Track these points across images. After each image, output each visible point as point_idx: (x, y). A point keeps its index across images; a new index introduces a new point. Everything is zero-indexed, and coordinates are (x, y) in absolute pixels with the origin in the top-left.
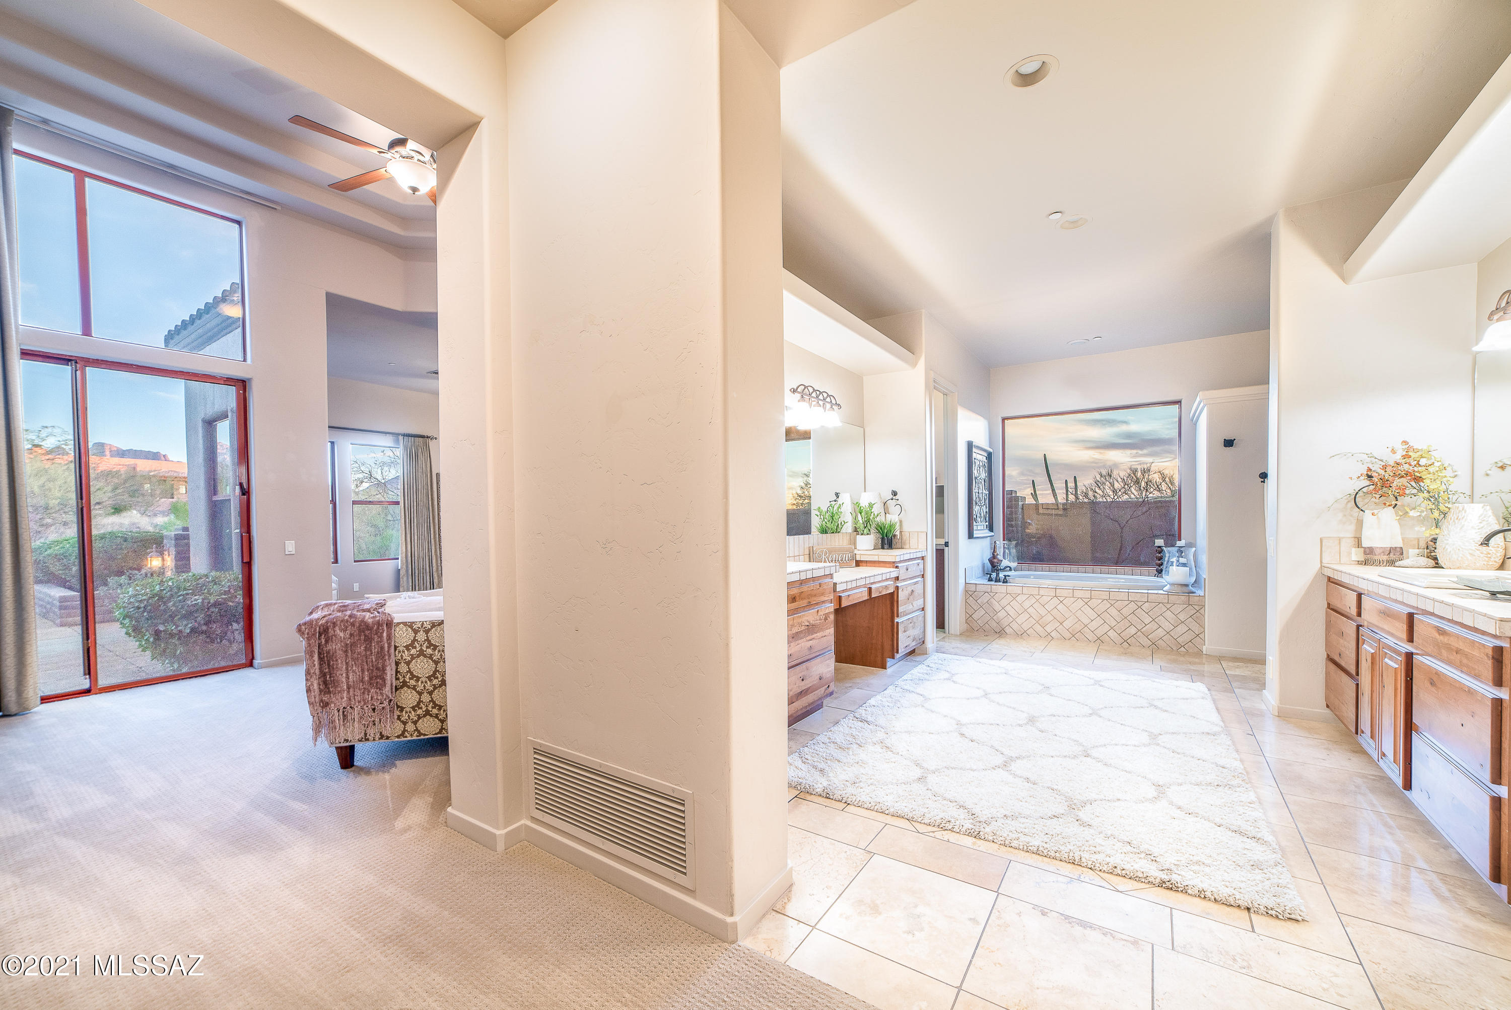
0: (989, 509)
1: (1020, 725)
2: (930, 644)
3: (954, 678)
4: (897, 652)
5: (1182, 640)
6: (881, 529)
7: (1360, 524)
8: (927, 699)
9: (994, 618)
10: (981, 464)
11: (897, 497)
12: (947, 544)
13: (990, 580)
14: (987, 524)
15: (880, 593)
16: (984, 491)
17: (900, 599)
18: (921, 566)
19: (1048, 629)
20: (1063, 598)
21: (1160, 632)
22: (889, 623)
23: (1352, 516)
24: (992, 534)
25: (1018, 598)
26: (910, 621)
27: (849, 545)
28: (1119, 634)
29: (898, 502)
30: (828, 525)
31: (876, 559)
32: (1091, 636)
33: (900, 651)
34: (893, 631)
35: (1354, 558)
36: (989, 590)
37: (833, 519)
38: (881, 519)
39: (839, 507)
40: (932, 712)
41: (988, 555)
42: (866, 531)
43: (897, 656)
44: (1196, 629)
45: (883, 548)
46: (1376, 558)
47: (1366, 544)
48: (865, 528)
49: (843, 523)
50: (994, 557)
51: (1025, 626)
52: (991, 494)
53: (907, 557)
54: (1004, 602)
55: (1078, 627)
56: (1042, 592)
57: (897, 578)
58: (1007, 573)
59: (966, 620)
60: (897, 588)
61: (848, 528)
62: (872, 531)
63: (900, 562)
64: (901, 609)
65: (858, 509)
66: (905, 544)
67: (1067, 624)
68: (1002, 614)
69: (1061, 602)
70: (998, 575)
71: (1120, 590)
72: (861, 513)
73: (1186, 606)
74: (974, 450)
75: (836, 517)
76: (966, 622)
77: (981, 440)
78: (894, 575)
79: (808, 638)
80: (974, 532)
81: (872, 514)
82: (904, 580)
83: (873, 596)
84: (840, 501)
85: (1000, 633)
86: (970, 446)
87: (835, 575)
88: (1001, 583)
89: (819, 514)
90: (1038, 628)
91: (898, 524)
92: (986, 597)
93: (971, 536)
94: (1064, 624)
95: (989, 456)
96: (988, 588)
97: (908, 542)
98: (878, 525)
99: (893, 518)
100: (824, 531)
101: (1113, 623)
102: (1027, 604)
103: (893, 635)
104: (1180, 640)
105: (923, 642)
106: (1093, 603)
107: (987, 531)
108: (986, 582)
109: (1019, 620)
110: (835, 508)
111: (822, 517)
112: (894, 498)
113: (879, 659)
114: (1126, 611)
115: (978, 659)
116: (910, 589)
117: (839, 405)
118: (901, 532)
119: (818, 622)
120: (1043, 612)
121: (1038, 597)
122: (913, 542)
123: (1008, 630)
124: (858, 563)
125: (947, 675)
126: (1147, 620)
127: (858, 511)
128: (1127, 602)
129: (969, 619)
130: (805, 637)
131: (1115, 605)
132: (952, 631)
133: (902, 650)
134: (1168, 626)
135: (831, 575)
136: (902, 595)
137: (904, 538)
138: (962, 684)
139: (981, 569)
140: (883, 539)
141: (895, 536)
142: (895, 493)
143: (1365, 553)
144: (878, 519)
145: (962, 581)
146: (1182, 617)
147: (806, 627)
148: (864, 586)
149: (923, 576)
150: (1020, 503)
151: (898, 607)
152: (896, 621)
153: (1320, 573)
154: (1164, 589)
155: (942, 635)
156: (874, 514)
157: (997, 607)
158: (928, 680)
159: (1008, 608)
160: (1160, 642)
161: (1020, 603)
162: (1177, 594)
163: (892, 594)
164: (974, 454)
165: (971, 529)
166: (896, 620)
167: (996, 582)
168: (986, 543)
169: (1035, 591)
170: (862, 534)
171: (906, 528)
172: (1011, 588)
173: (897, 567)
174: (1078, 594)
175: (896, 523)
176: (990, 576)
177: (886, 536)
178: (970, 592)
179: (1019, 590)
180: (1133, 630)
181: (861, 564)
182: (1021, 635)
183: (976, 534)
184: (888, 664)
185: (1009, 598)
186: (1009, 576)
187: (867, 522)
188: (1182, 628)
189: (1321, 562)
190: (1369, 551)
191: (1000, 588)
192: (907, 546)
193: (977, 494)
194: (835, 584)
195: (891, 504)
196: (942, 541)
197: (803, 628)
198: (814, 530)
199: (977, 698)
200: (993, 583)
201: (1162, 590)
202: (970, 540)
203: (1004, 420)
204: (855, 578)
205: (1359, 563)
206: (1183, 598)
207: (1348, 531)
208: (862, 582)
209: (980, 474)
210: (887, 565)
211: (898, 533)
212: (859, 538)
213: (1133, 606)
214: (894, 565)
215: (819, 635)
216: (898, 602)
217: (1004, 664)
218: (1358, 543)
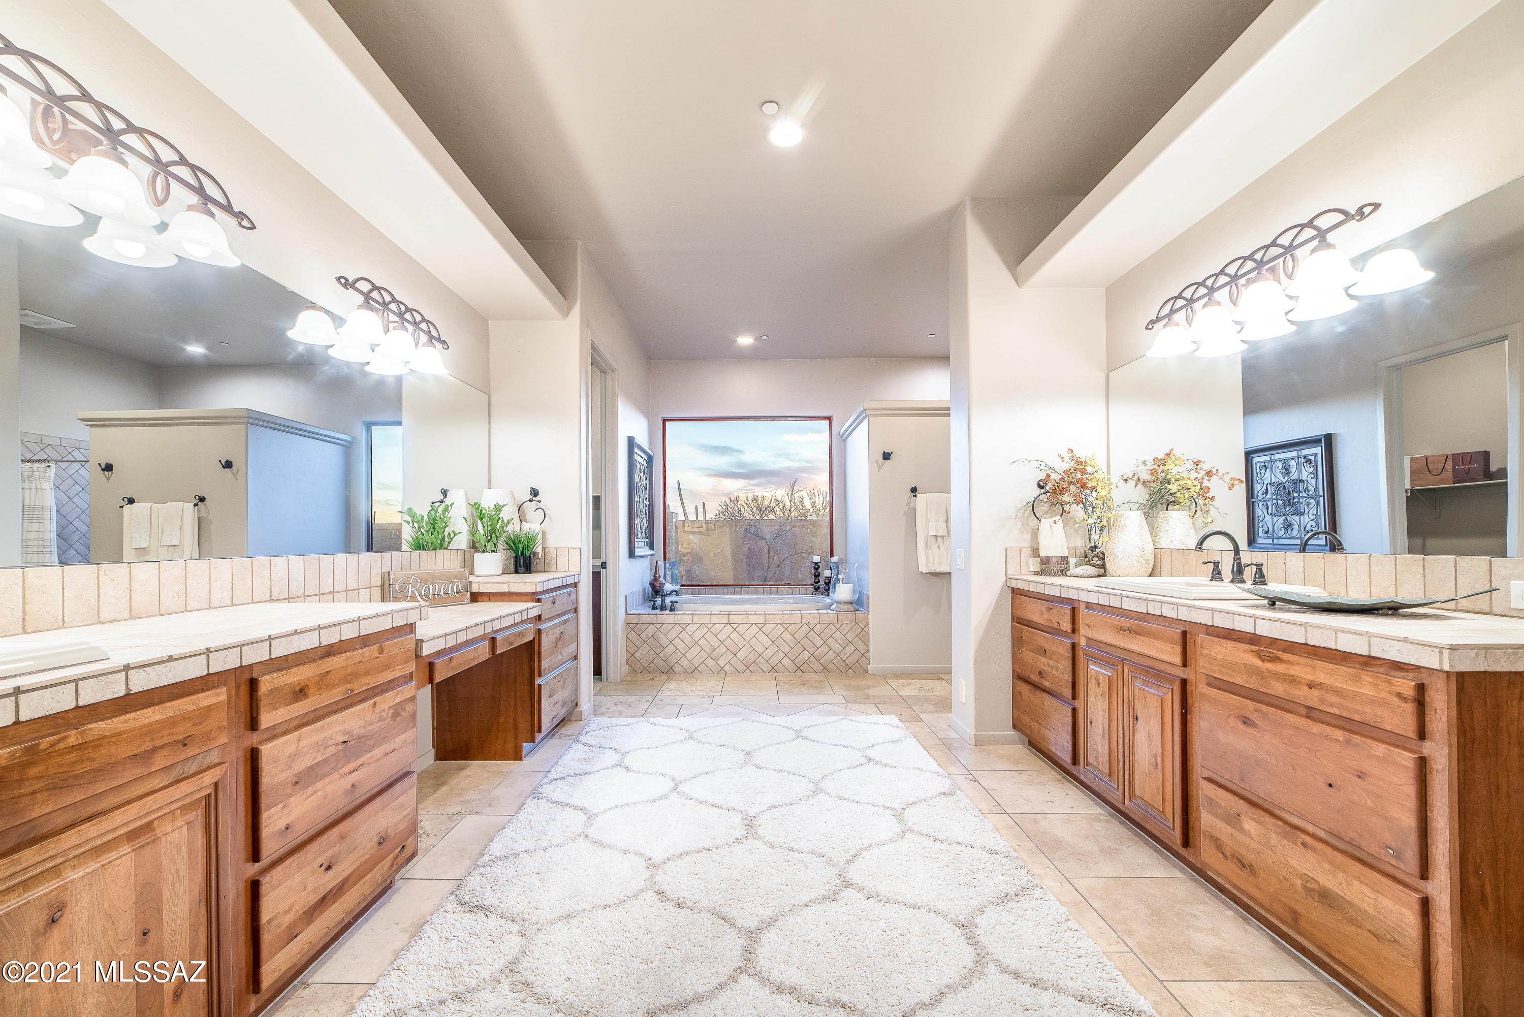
0: (650, 523)
1: (738, 841)
2: (585, 706)
3: (628, 761)
4: (540, 731)
5: (850, 661)
6: (514, 543)
7: (1035, 533)
8: (591, 817)
9: (661, 655)
10: (642, 468)
11: (538, 498)
12: (604, 565)
13: (654, 608)
14: (647, 540)
15: (511, 644)
16: (645, 502)
17: (543, 649)
18: (573, 596)
19: (722, 662)
20: (736, 625)
21: (831, 655)
22: (527, 688)
23: (1028, 525)
24: (653, 552)
25: (688, 629)
26: (558, 678)
27: (462, 568)
28: (793, 661)
29: (540, 505)
30: (426, 537)
31: (504, 588)
32: (766, 667)
33: (543, 728)
34: (533, 697)
35: (1032, 569)
36: (655, 621)
37: (434, 528)
38: (514, 528)
39: (446, 510)
40: (603, 846)
41: (648, 578)
42: (490, 546)
43: (539, 737)
44: (862, 649)
45: (516, 572)
46: (1053, 567)
47: (1043, 554)
48: (488, 541)
49: (452, 534)
50: (656, 579)
51: (696, 662)
52: (651, 505)
53: (553, 584)
54: (672, 635)
55: (752, 657)
56: (714, 619)
57: (539, 618)
58: (674, 598)
59: (627, 660)
60: (539, 632)
61: (462, 542)
62: (500, 547)
63: (544, 592)
64: (545, 664)
65: (478, 512)
66: (550, 565)
67: (741, 655)
68: (669, 650)
69: (735, 629)
70: (663, 601)
71: (793, 612)
72: (481, 519)
73: (852, 625)
74: (636, 450)
75: (440, 525)
76: (627, 664)
77: (642, 439)
78: (534, 613)
79: (347, 769)
80: (636, 550)
81: (500, 521)
82: (550, 619)
83: (498, 652)
84: (448, 501)
85: (669, 672)
86: (631, 442)
87: (419, 624)
88: (667, 612)
89: (410, 520)
90: (710, 662)
91: (540, 536)
92: (651, 630)
93: (632, 554)
94: (738, 655)
95: (650, 460)
96: (653, 619)
97: (553, 561)
98: (509, 538)
99: (532, 526)
100: (419, 546)
101: (787, 649)
102: (698, 635)
103: (532, 706)
104: (848, 662)
105: (577, 704)
106: (768, 628)
107: (647, 549)
108: (649, 611)
109: (689, 656)
110: (440, 510)
111: (416, 525)
112: (534, 498)
113: (510, 745)
114: (799, 635)
115: (652, 720)
116: (557, 631)
117: (444, 342)
118: (544, 549)
119: (374, 726)
120: (715, 643)
121: (709, 626)
122: (562, 562)
123: (677, 668)
124: (475, 597)
125: (613, 757)
126: (819, 643)
127: (476, 515)
128: (800, 625)
129: (631, 660)
130: (335, 769)
131: (788, 629)
132: (612, 678)
133: (547, 722)
134: (837, 648)
135: (410, 628)
136: (546, 642)
137: (549, 556)
138: (639, 773)
139: (641, 595)
140: (516, 559)
141: (535, 553)
142: (535, 493)
143: (1042, 562)
144: (509, 528)
145: (622, 611)
146: (850, 637)
147: (340, 747)
148: (481, 638)
149: (576, 610)
150: (674, 520)
151: (540, 661)
152: (537, 683)
153: (1005, 586)
154: (831, 608)
155: (600, 685)
156: (503, 521)
157: (664, 641)
158: (589, 774)
159: (677, 642)
160: (831, 665)
161: (690, 634)
162: (845, 612)
163: (530, 644)
164: (635, 454)
165: (633, 546)
166: (538, 681)
167: (661, 610)
168: (646, 562)
169: (706, 619)
170: (484, 552)
171: (552, 543)
172: (681, 617)
173: (539, 600)
174: (753, 619)
175: (538, 534)
176: (654, 604)
177: (522, 554)
178: (632, 626)
179: (688, 619)
180: (806, 655)
181: (480, 598)
182: (692, 673)
183: (638, 552)
184: (525, 751)
185: (678, 629)
186: (676, 602)
187: (492, 534)
188: (850, 649)
189: (1006, 573)
190: (1045, 561)
191: (667, 617)
192: (553, 569)
193: (638, 504)
194: (419, 643)
195: (530, 507)
196: (598, 562)
197: (331, 751)
198: (405, 547)
199: (665, 796)
200: (658, 611)
201: (830, 608)
202: (631, 559)
203: (664, 421)
204: (463, 626)
205: (1036, 573)
206: (850, 616)
207: (1025, 542)
208: (479, 632)
209: (641, 479)
210: (523, 598)
211: (539, 550)
212: (478, 557)
213: (805, 629)
214: (535, 597)
215: (377, 752)
216: (539, 653)
217: (684, 722)
218: (1035, 552)
